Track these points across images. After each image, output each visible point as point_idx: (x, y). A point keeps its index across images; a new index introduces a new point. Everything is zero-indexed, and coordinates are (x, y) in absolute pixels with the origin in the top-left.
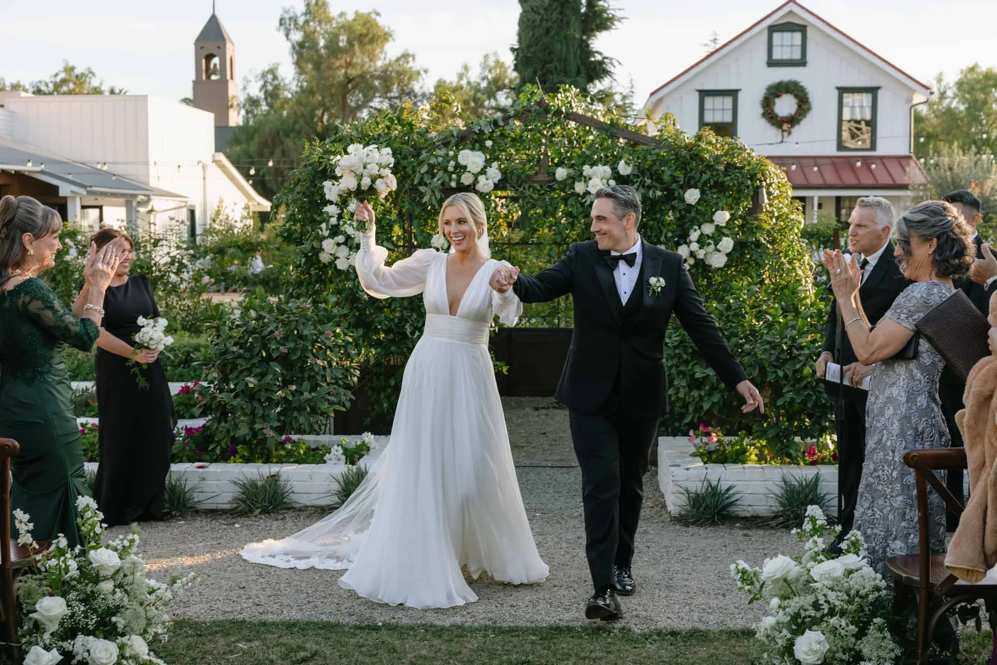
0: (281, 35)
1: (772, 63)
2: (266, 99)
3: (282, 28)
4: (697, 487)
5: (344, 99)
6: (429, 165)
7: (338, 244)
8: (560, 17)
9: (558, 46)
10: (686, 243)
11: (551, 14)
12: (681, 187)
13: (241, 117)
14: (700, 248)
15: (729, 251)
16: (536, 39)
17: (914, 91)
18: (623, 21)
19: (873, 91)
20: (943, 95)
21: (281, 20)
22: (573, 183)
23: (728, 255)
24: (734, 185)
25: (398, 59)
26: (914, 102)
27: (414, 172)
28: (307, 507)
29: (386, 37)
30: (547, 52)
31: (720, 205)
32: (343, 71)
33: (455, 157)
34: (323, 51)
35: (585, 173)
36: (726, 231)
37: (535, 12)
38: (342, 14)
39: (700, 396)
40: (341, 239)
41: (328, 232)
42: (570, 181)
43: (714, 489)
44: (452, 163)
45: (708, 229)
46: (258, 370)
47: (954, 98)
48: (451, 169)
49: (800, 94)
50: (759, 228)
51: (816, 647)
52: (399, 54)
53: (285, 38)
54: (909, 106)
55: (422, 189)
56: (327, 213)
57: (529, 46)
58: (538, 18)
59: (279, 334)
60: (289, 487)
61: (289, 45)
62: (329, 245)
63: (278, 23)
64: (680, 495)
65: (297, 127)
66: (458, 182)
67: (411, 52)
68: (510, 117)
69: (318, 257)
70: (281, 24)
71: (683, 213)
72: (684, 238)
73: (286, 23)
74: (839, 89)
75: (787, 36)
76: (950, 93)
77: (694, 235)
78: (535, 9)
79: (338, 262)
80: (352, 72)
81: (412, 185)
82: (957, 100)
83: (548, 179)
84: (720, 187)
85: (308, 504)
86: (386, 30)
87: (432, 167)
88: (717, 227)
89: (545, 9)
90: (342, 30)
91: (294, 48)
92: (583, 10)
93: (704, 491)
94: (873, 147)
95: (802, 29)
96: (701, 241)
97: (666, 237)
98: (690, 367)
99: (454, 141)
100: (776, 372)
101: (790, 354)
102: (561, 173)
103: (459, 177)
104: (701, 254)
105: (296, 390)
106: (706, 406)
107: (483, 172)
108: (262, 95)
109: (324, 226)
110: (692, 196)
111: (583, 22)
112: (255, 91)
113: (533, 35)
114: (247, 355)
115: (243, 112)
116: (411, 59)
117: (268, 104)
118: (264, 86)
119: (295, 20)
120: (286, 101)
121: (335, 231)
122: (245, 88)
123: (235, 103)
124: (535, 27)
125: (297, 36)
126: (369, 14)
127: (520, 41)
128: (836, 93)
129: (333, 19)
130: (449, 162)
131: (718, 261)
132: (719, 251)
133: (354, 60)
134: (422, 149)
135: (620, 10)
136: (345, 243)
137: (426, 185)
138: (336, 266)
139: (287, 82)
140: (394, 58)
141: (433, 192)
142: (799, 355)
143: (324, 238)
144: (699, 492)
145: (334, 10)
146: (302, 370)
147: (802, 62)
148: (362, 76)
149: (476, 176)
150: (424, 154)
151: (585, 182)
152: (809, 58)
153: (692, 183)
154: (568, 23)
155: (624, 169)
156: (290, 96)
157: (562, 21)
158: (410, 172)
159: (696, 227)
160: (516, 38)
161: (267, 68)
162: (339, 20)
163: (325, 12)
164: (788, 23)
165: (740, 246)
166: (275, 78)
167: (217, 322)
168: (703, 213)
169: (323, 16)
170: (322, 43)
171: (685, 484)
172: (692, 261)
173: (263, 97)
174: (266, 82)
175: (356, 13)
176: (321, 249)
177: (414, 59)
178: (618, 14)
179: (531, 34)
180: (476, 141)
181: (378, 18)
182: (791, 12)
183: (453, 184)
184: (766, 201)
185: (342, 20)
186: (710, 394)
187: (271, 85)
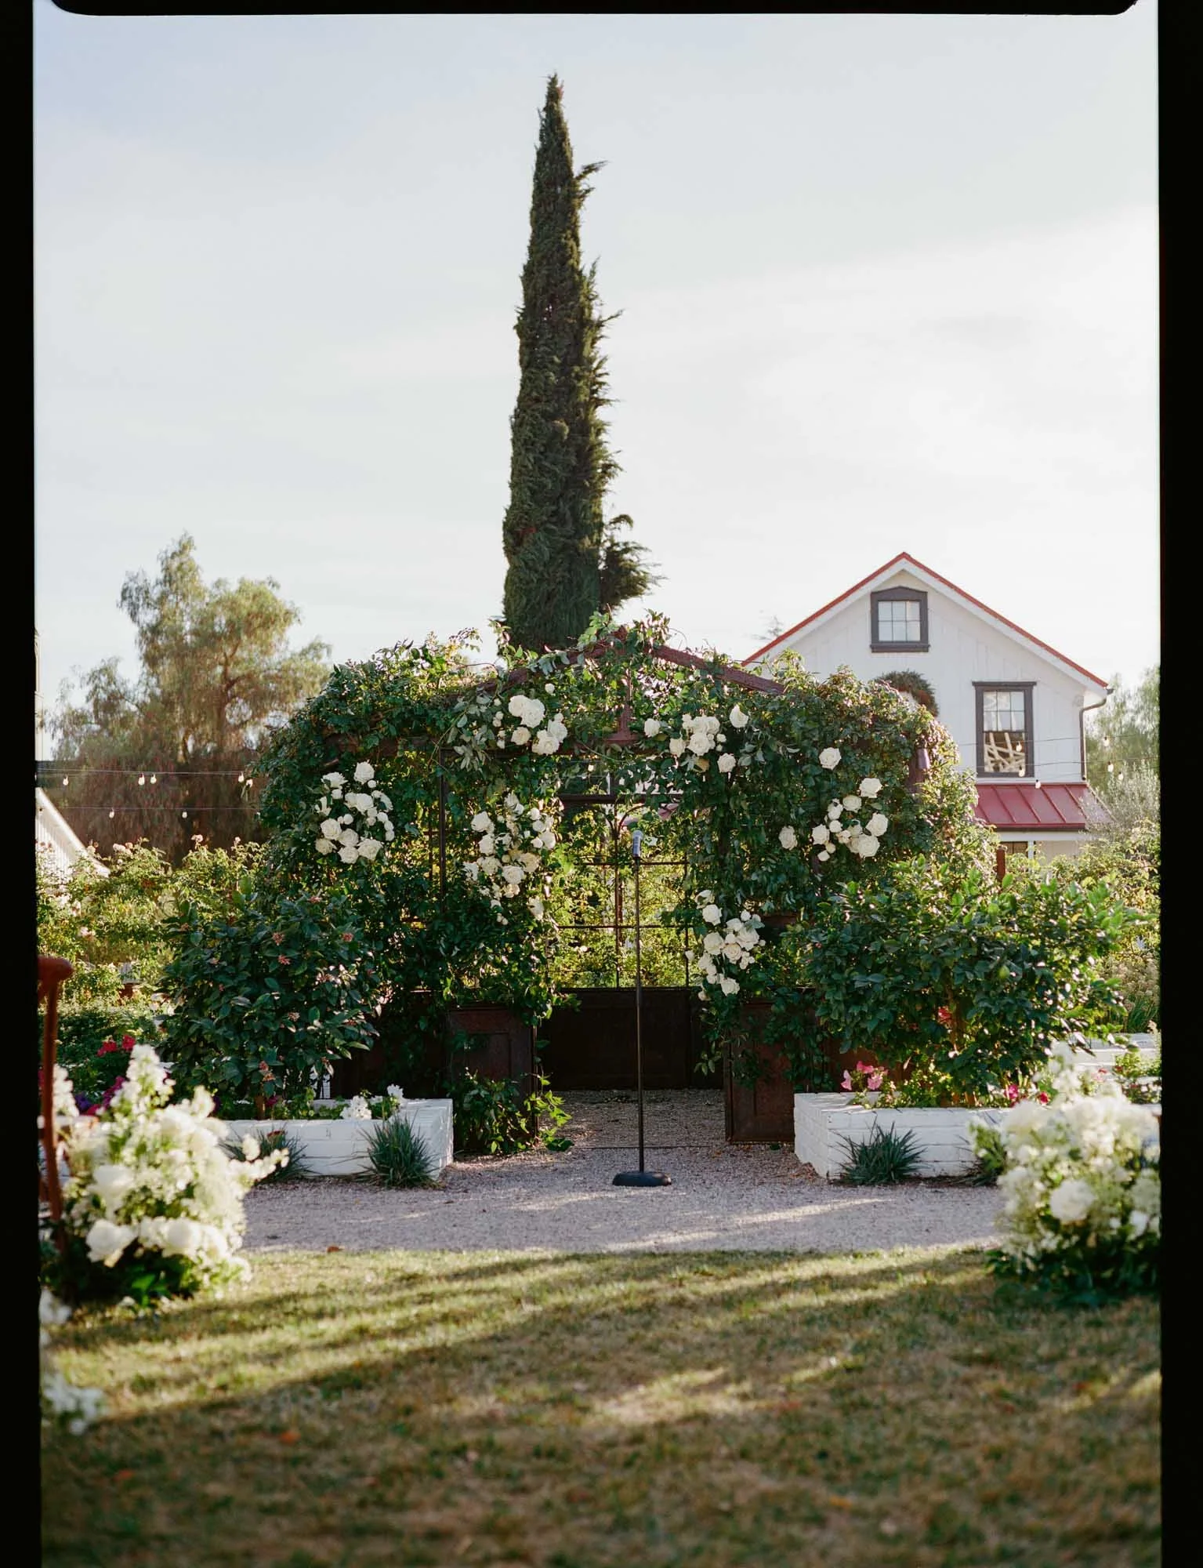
0: (124, 614)
1: (878, 647)
2: (96, 712)
3: (126, 603)
4: (864, 1136)
5: (221, 711)
6: (468, 716)
7: (344, 827)
8: (567, 575)
9: (566, 619)
10: (823, 822)
11: (555, 572)
12: (815, 744)
13: (56, 740)
14: (844, 829)
15: (882, 832)
16: (533, 607)
17: (1085, 688)
18: (659, 582)
19: (1026, 688)
20: (1121, 707)
21: (124, 591)
22: (668, 740)
23: (880, 838)
24: (885, 742)
25: (304, 653)
26: (1086, 705)
27: (447, 726)
28: (324, 1177)
29: (288, 616)
30: (549, 627)
31: (867, 770)
32: (219, 670)
33: (504, 708)
34: (188, 638)
35: (685, 726)
36: (875, 806)
37: (530, 569)
38: (218, 584)
39: (862, 1013)
40: (348, 819)
41: (329, 809)
42: (663, 739)
43: (887, 1139)
44: (500, 715)
45: (853, 803)
46: (248, 990)
47: (1137, 712)
48: (497, 723)
49: (920, 692)
50: (920, 801)
51: (1077, 1196)
52: (306, 645)
53: (129, 619)
54: (1079, 709)
55: (459, 750)
56: (328, 782)
57: (522, 619)
58: (534, 577)
59: (278, 937)
60: (298, 1149)
61: (135, 629)
62: (331, 828)
63: (119, 598)
64: (841, 1148)
65: (150, 754)
66: (508, 742)
67: (324, 641)
68: (578, 653)
69: (313, 845)
70: (124, 598)
71: (818, 780)
72: (819, 816)
73: (132, 598)
74: (975, 684)
75: (898, 606)
76: (1130, 705)
77: (834, 812)
78: (531, 564)
79: (342, 852)
80: (236, 672)
81: (445, 744)
82: (1141, 715)
83: (630, 737)
84: (865, 746)
85: (325, 1173)
86: (288, 606)
87: (471, 718)
88: (864, 799)
89: (545, 565)
90: (220, 609)
91: (143, 633)
92: (601, 567)
93: (873, 1141)
94: (1030, 773)
95: (919, 597)
96: (845, 819)
97: (797, 814)
98: (846, 975)
99: (500, 685)
100: (963, 974)
101: (980, 950)
102: (651, 727)
103: (509, 734)
104: (844, 837)
105: (299, 1020)
106: (870, 1027)
107: (542, 726)
108: (89, 707)
109: (324, 800)
110: (830, 758)
111: (602, 583)
112: (80, 700)
113: (529, 601)
114: (231, 970)
115: (60, 734)
116: (325, 651)
117: (99, 722)
118: (94, 692)
119: (147, 592)
120: (129, 716)
121: (338, 809)
122: (63, 697)
123: (48, 720)
124: (530, 591)
125: (148, 616)
126: (262, 583)
127: (507, 612)
128: (972, 691)
129: (205, 591)
130: (494, 714)
131: (867, 847)
132: (869, 833)
133: (238, 653)
134: (457, 696)
135: (655, 565)
136: (353, 826)
137: (464, 743)
138: (339, 858)
139: (130, 686)
140: (298, 650)
141: (475, 753)
142: (992, 953)
143: (323, 819)
144: (867, 1144)
145: (206, 579)
146: (306, 991)
147: (922, 646)
148: (249, 677)
149: (534, 732)
150: (461, 702)
151: (684, 738)
152: (932, 641)
153: (829, 739)
154: (579, 587)
155: (738, 718)
156: (134, 708)
157: (570, 581)
158: (442, 728)
159: (836, 800)
160: (502, 607)
161: (97, 665)
162: (215, 591)
163: (192, 580)
164: (901, 588)
165: (895, 828)
166: (111, 680)
167: (185, 925)
168: (845, 781)
169: (189, 586)
170: (188, 626)
171: (846, 1133)
172: (831, 848)
173: (92, 710)
174: (96, 687)
175: (242, 582)
176: (320, 835)
177: (329, 652)
178: (653, 572)
179: (524, 601)
180: (531, 686)
181: (275, 591)
182: (903, 571)
183: (501, 744)
184: (929, 766)
185: (220, 593)
186: (874, 1011)
187: (105, 691)
